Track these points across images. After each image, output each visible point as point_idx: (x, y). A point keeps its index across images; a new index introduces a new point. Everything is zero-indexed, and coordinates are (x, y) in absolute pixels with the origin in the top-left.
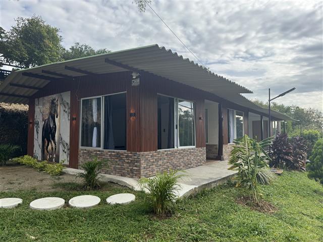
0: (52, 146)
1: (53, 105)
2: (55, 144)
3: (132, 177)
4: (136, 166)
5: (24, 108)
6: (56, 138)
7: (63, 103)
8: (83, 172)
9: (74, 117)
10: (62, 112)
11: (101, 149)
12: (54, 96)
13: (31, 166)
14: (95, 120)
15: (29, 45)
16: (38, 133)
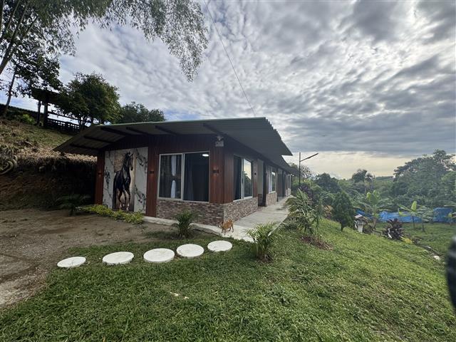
0: (125, 195)
1: (127, 159)
2: (129, 194)
3: (215, 225)
4: (219, 216)
5: (93, 159)
6: (131, 189)
7: (139, 157)
8: (178, 222)
9: (152, 170)
10: (138, 165)
11: (181, 200)
12: (128, 150)
13: (105, 215)
14: (174, 173)
15: (89, 100)
16: (108, 183)
